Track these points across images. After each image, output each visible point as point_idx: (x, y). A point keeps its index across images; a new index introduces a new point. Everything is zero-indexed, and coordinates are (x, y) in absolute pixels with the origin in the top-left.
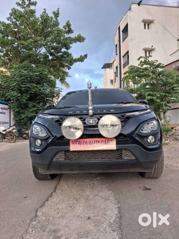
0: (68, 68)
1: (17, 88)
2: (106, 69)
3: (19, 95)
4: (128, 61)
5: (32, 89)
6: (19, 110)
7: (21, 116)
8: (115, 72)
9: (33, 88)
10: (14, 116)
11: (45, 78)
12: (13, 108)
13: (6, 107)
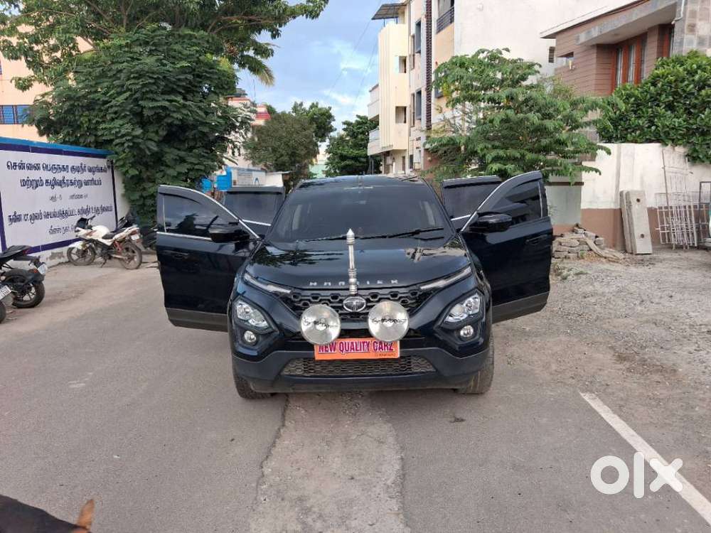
0: (272, 32)
1: (130, 111)
2: (386, 20)
3: (139, 132)
4: (452, 11)
5: (174, 112)
6: (137, 173)
7: (144, 189)
8: (412, 34)
9: (175, 110)
10: (125, 187)
11: (208, 75)
12: (123, 166)
13: (102, 163)
